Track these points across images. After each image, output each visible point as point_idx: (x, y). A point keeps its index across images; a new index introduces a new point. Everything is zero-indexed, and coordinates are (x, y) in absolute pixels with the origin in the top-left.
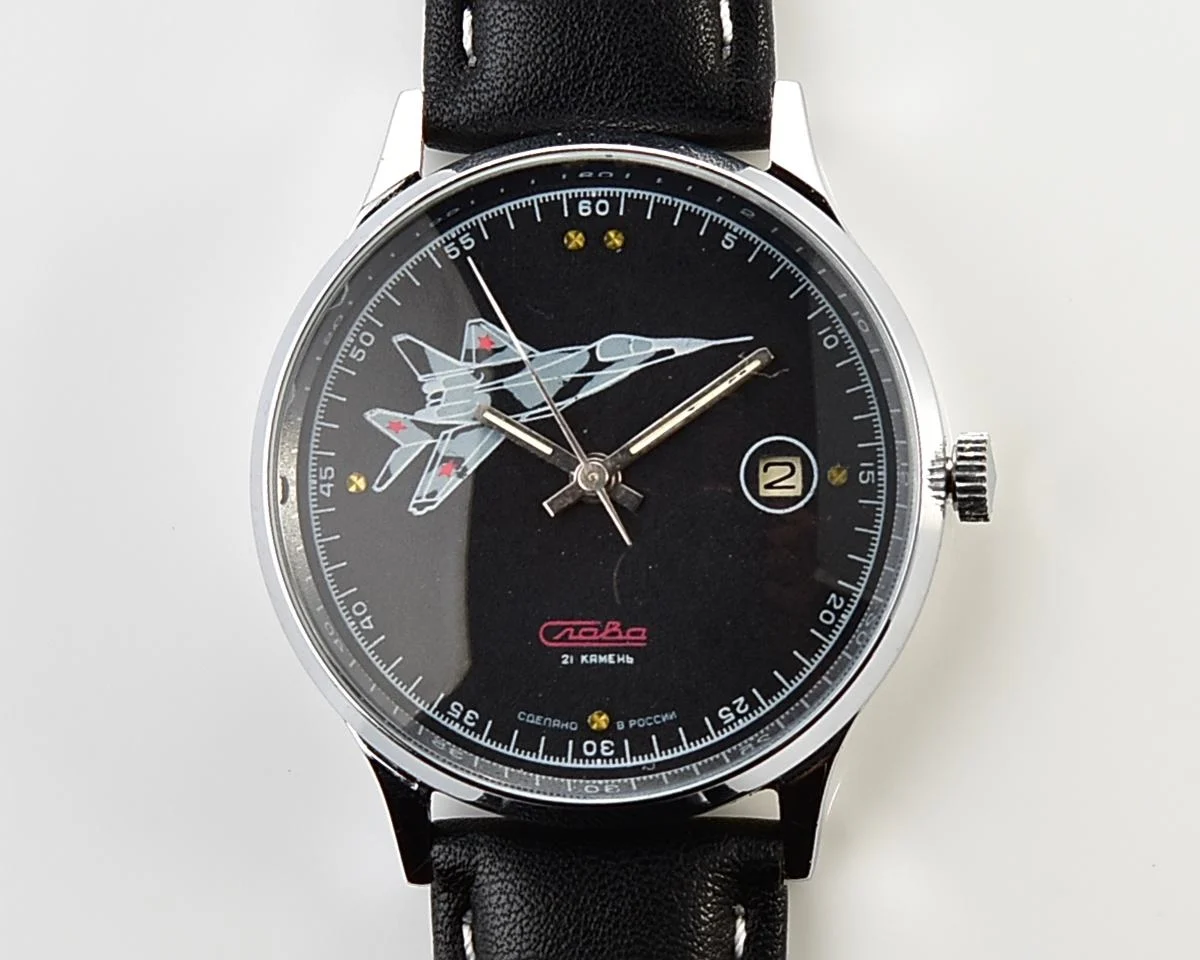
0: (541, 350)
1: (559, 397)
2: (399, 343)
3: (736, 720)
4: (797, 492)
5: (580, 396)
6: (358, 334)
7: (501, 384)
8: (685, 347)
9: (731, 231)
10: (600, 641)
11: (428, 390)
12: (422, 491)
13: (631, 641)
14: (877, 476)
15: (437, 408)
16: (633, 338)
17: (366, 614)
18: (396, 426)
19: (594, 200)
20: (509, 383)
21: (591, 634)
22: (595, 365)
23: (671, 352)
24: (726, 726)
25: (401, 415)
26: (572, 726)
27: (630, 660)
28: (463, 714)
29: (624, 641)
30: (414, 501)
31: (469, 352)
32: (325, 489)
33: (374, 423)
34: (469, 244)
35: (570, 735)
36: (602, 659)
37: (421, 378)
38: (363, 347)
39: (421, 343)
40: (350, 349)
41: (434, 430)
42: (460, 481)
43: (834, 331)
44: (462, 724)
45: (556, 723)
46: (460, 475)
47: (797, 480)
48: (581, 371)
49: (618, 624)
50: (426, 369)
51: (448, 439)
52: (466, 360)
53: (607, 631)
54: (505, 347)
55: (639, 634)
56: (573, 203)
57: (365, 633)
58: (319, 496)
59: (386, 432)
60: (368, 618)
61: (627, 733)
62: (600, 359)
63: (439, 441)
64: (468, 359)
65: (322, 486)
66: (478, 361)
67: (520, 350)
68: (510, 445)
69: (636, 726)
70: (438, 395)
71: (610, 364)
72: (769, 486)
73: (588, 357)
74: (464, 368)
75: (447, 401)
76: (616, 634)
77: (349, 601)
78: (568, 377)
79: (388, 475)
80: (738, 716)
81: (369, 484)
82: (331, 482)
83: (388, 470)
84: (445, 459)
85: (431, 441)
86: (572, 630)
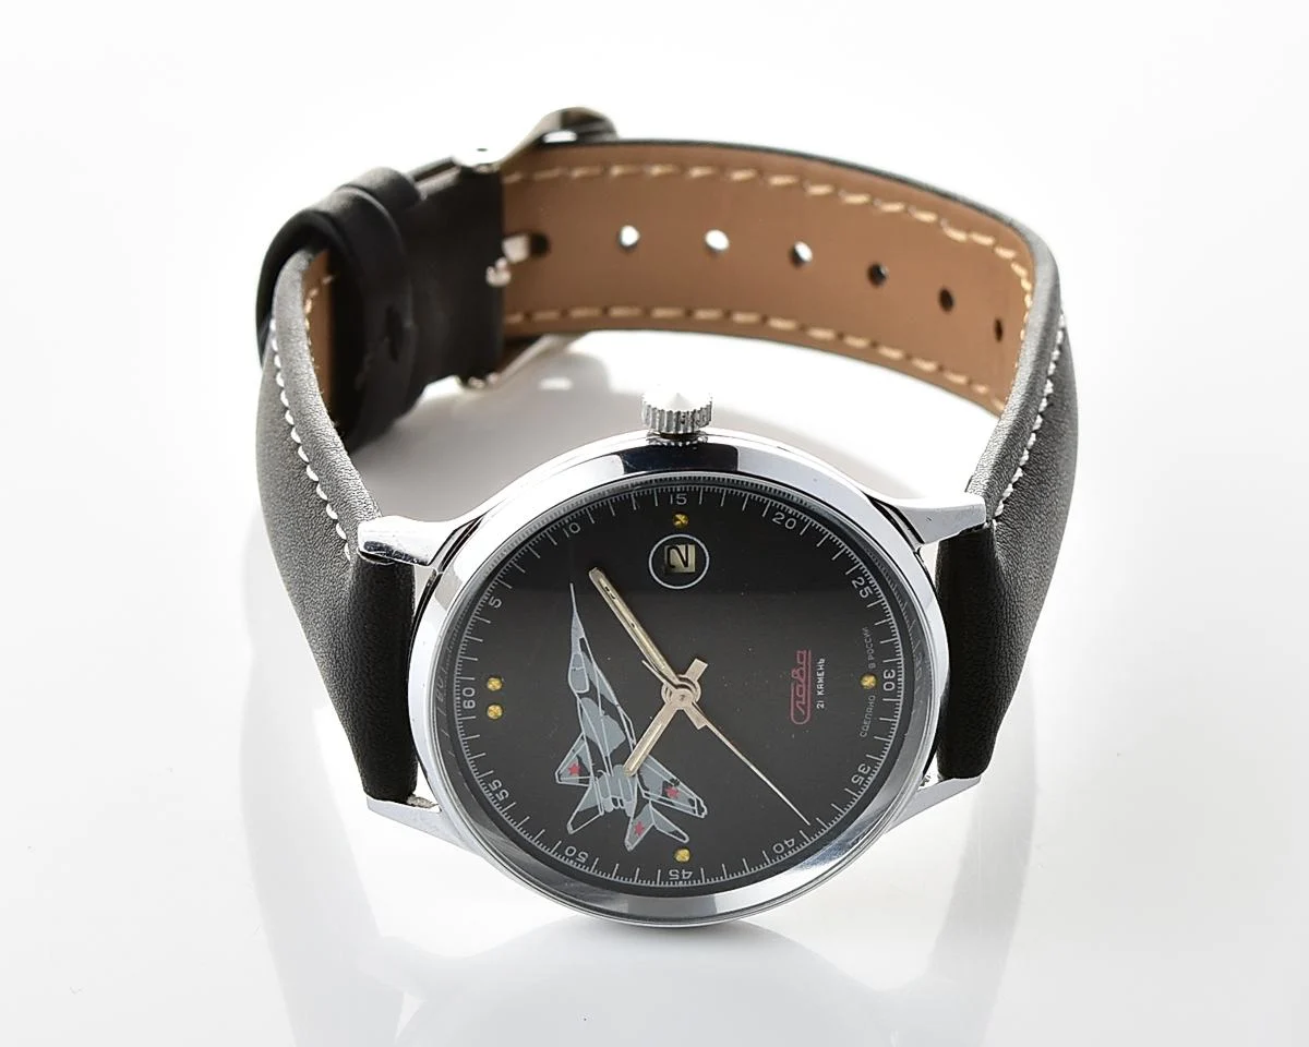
0: (581, 731)
1: (616, 717)
2: (574, 829)
3: (870, 585)
4: (692, 549)
5: (616, 703)
6: (567, 857)
7: (606, 758)
8: (578, 631)
9: (488, 601)
10: (807, 683)
11: (611, 808)
12: (688, 809)
13: (807, 661)
14: (681, 492)
15: (624, 801)
16: (571, 668)
17: (783, 843)
18: (639, 829)
19: (463, 698)
20: (606, 752)
21: (801, 689)
22: (592, 693)
23: (582, 640)
24: (874, 592)
25: (630, 826)
26: (872, 701)
27: (822, 661)
28: (861, 774)
29: (807, 666)
30: (697, 815)
31: (581, 781)
32: (686, 875)
33: (636, 843)
34: (497, 784)
35: (879, 702)
36: (821, 680)
37: (602, 814)
38: (577, 853)
39: (574, 814)
40: (579, 862)
41: (642, 803)
42: (681, 783)
43: (566, 526)
44: (868, 775)
45: (870, 710)
46: (677, 784)
47: (682, 548)
48: (597, 704)
49: (793, 671)
50: (595, 810)
51: (649, 793)
52: (588, 783)
53: (798, 677)
54: (578, 756)
55: (801, 656)
56: (465, 712)
57: (797, 845)
58: (691, 879)
59: (643, 836)
60: (786, 842)
61: (878, 661)
62: (588, 690)
63: (651, 799)
64: (587, 781)
65: (684, 877)
66: (589, 774)
67: (581, 748)
68: (655, 752)
69: (873, 655)
70: (614, 801)
71: (591, 683)
72: (686, 564)
73: (585, 699)
74: (594, 784)
75: (619, 795)
76: (801, 671)
77: (772, 856)
78: (601, 712)
79: (676, 833)
80: (867, 584)
81: (684, 847)
82: (681, 872)
83: (673, 833)
84: (664, 794)
85: (650, 805)
86: (798, 702)
